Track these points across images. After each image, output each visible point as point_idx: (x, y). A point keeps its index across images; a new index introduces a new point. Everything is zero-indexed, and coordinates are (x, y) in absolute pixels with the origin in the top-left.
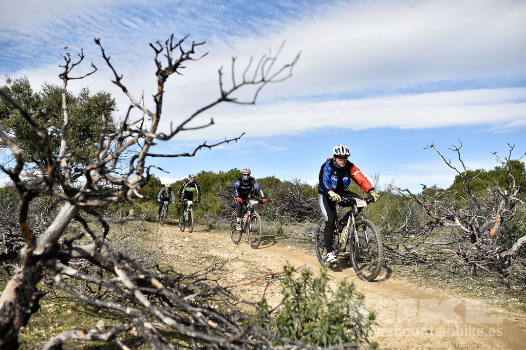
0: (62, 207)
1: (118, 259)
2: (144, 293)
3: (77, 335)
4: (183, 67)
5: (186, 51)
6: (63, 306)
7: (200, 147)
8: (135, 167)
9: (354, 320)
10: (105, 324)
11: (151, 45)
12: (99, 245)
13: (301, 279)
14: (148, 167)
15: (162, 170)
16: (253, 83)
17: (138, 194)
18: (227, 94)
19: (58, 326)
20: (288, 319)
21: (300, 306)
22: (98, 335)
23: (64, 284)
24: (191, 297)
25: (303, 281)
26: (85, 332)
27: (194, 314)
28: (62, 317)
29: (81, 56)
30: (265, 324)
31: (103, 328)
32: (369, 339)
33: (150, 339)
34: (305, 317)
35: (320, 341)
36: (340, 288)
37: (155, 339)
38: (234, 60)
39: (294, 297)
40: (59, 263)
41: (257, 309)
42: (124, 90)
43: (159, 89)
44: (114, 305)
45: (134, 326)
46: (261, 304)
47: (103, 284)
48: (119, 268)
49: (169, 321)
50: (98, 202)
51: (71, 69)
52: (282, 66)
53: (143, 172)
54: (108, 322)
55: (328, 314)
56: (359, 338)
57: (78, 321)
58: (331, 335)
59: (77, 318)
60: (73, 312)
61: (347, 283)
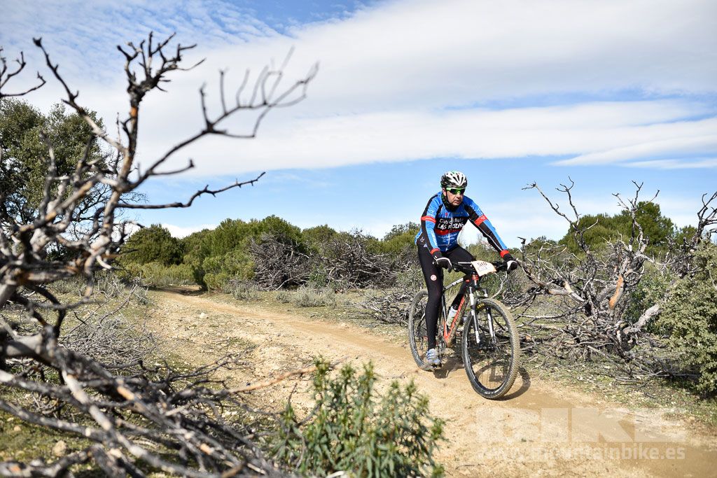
1: (68, 360)
3: (10, 471)
4: (166, 81)
5: (169, 57)
6: (9, 420)
7: (199, 193)
8: (100, 224)
9: (413, 433)
10: (67, 446)
11: (119, 48)
12: (44, 342)
13: (340, 378)
14: (121, 223)
15: (142, 227)
16: (250, 107)
17: (103, 264)
18: (214, 124)
20: (323, 435)
21: (339, 416)
22: (41, 470)
25: (343, 381)
26: (22, 466)
28: (6, 437)
29: (21, 62)
31: (64, 453)
32: (433, 458)
33: (114, 474)
34: (345, 432)
35: (364, 466)
36: (390, 393)
38: (222, 74)
39: (330, 404)
42: (82, 113)
43: (130, 114)
44: (68, 425)
45: (92, 456)
46: (285, 414)
47: (53, 394)
48: (68, 374)
50: (46, 276)
51: (6, 81)
52: (294, 83)
53: (112, 231)
54: (73, 443)
55: (374, 428)
56: (421, 458)
57: (29, 442)
58: (378, 458)
59: (29, 438)
60: (22, 430)
61: (402, 383)
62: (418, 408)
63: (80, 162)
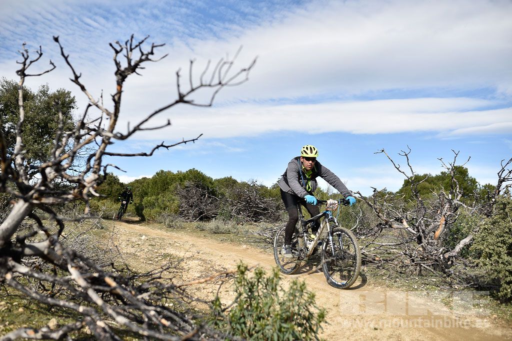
0: (16, 204)
1: (72, 257)
2: (97, 291)
3: (27, 334)
4: (142, 68)
5: (145, 52)
6: (14, 304)
7: (158, 147)
8: (92, 166)
9: (304, 318)
10: (58, 322)
11: (111, 45)
12: (53, 243)
13: (254, 278)
14: (105, 165)
15: (119, 169)
16: (210, 85)
17: (94, 193)
18: (184, 96)
19: (9, 324)
20: (241, 317)
21: (253, 305)
22: (49, 334)
23: (15, 282)
24: (145, 296)
25: (256, 280)
26: (36, 331)
27: (147, 313)
28: (13, 315)
29: (39, 52)
30: (218, 322)
31: (55, 327)
32: (317, 335)
33: (102, 337)
34: (257, 315)
35: (272, 339)
36: (291, 287)
37: (107, 337)
38: (192, 62)
39: (246, 296)
40: (10, 261)
41: (211, 308)
42: (83, 88)
43: (118, 89)
44: (67, 304)
45: (87, 324)
46: (214, 302)
47: (56, 282)
48: (72, 267)
49: (121, 320)
50: (53, 200)
51: (29, 65)
52: (239, 70)
53: (100, 170)
54: (61, 321)
55: (280, 312)
56: (310, 335)
57: (30, 319)
58: (282, 333)
59: (29, 316)
60: (25, 310)
61: (298, 282)
62: (308, 301)
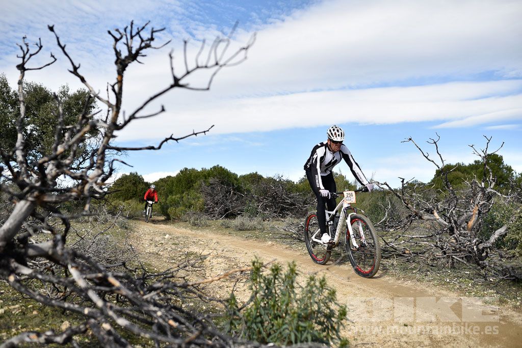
0: (17, 204)
3: (30, 338)
4: (143, 56)
6: (29, 306)
7: (167, 140)
8: (95, 161)
11: (109, 32)
12: (56, 242)
13: (270, 274)
14: (110, 161)
15: (125, 163)
16: (206, 67)
17: (97, 189)
18: (179, 80)
19: (21, 328)
20: (258, 316)
21: (270, 303)
22: (53, 338)
23: (18, 285)
25: (272, 277)
26: (38, 335)
28: (27, 318)
29: (39, 45)
30: (234, 321)
33: (106, 341)
34: (274, 314)
35: (289, 339)
37: (111, 341)
38: (185, 42)
39: (263, 294)
40: (13, 262)
41: (226, 307)
42: (83, 80)
43: (117, 79)
44: (72, 306)
45: (90, 328)
46: (230, 301)
49: (122, 322)
50: (56, 198)
51: (29, 59)
52: (238, 49)
53: (103, 165)
54: (75, 323)
55: (297, 310)
56: (331, 334)
57: (43, 322)
58: (300, 333)
59: (43, 319)
60: (39, 314)
61: (316, 277)
62: (328, 297)
63: (81, 115)
